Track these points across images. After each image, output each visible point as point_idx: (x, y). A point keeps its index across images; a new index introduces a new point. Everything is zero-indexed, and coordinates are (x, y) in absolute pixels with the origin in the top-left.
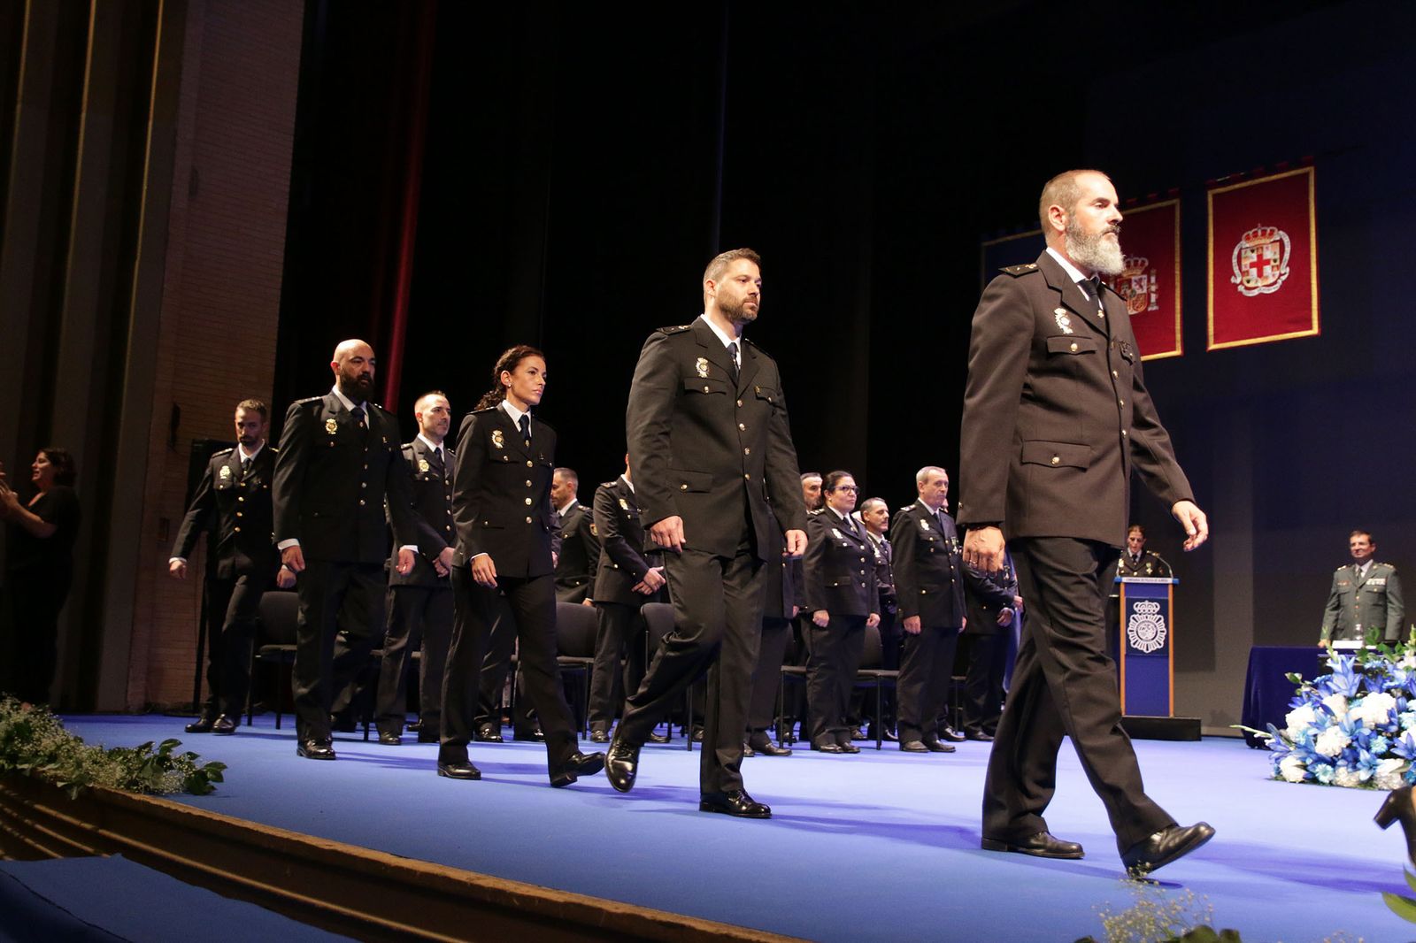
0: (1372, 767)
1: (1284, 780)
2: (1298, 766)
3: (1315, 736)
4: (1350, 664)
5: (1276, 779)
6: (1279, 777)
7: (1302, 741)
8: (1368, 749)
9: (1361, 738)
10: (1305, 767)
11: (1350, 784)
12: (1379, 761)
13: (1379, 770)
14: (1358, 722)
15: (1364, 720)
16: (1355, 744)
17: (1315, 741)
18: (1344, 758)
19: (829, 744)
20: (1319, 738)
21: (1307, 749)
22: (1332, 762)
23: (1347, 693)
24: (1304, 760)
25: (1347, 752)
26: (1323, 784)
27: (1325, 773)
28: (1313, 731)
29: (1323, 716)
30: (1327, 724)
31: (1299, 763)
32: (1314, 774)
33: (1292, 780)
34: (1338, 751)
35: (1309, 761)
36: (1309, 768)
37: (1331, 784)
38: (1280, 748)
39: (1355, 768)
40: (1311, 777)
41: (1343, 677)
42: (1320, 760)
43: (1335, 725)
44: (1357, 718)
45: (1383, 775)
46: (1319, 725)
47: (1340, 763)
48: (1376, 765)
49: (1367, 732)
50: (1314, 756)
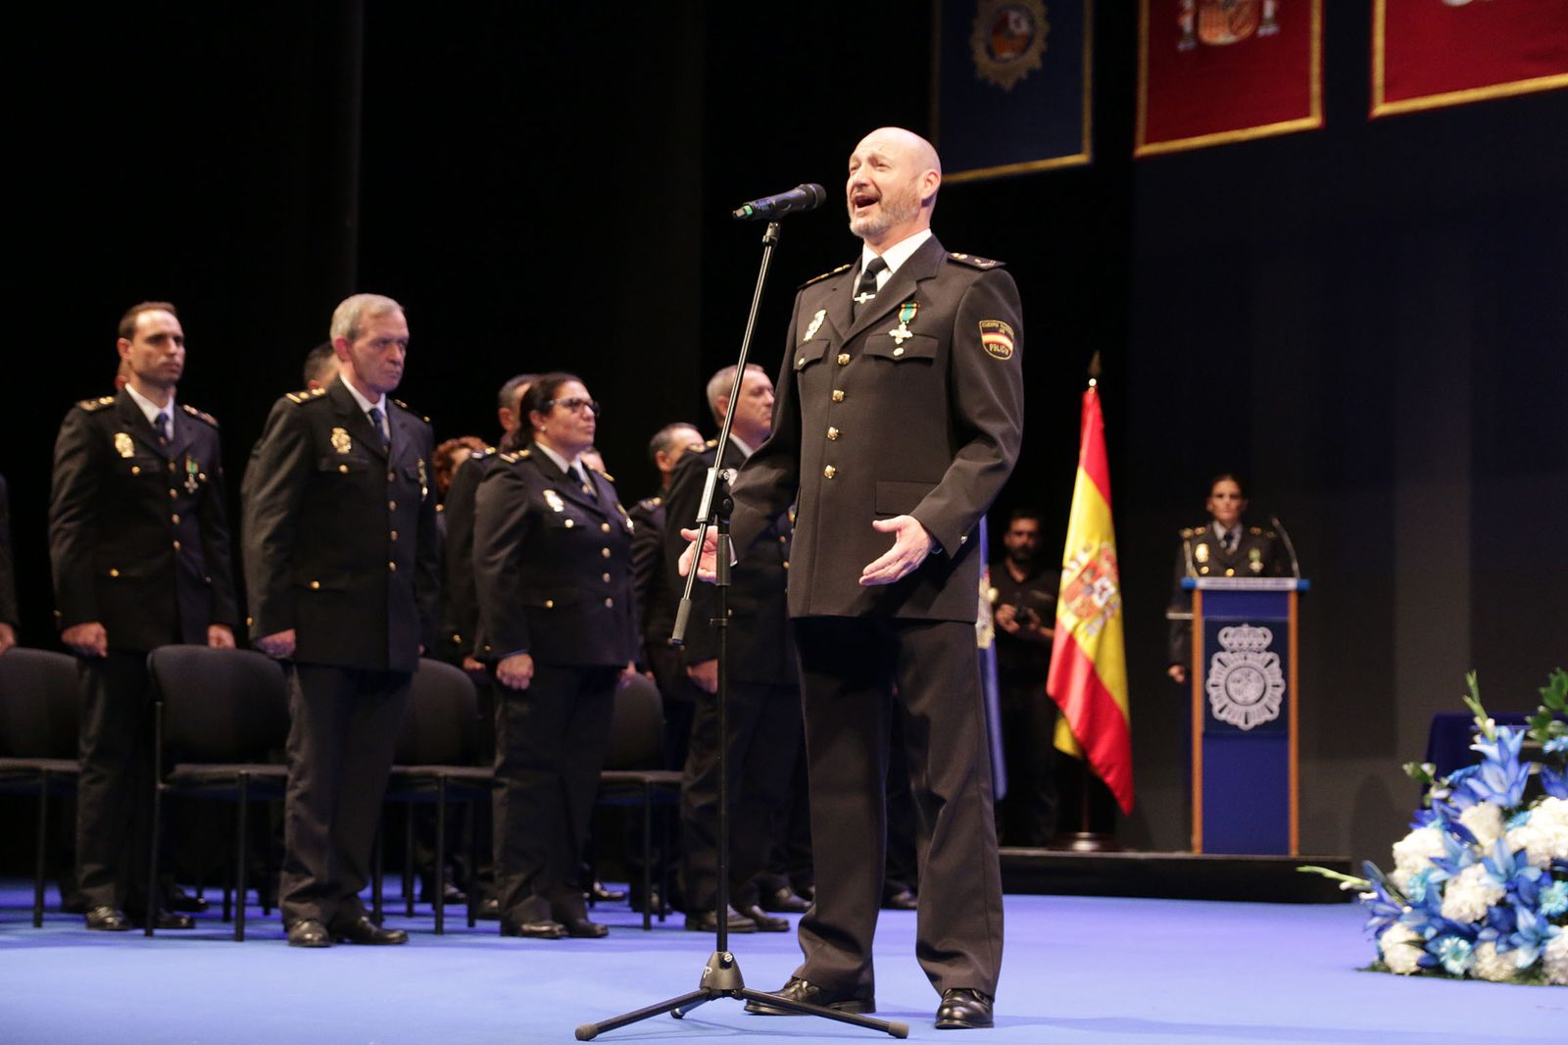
0: (1540, 940)
1: (1388, 970)
2: (1410, 943)
3: (1443, 884)
4: (1515, 743)
5: (1373, 968)
6: (1381, 966)
7: (1419, 893)
8: (1535, 907)
9: (1523, 887)
10: (1421, 944)
11: (1502, 975)
12: (1553, 929)
13: (1551, 946)
14: (1520, 854)
15: (1531, 851)
16: (1511, 898)
17: (1442, 893)
18: (1492, 925)
19: (539, 920)
20: (1449, 889)
21: (1427, 908)
22: (1470, 934)
23: (1502, 801)
24: (1420, 930)
25: (1497, 913)
26: (1453, 976)
27: (1456, 954)
28: (1438, 875)
29: (1456, 845)
30: (1464, 860)
31: (1413, 936)
32: (1435, 956)
33: (1399, 970)
34: (1481, 912)
35: (1430, 933)
36: (1431, 946)
37: (1467, 975)
38: (1382, 908)
39: (1512, 946)
40: (1432, 962)
41: (1499, 770)
42: (1451, 929)
43: (1478, 861)
44: (1515, 847)
45: (1558, 956)
46: (1449, 864)
47: (1483, 935)
48: (1549, 937)
49: (1533, 874)
50: (1439, 924)
